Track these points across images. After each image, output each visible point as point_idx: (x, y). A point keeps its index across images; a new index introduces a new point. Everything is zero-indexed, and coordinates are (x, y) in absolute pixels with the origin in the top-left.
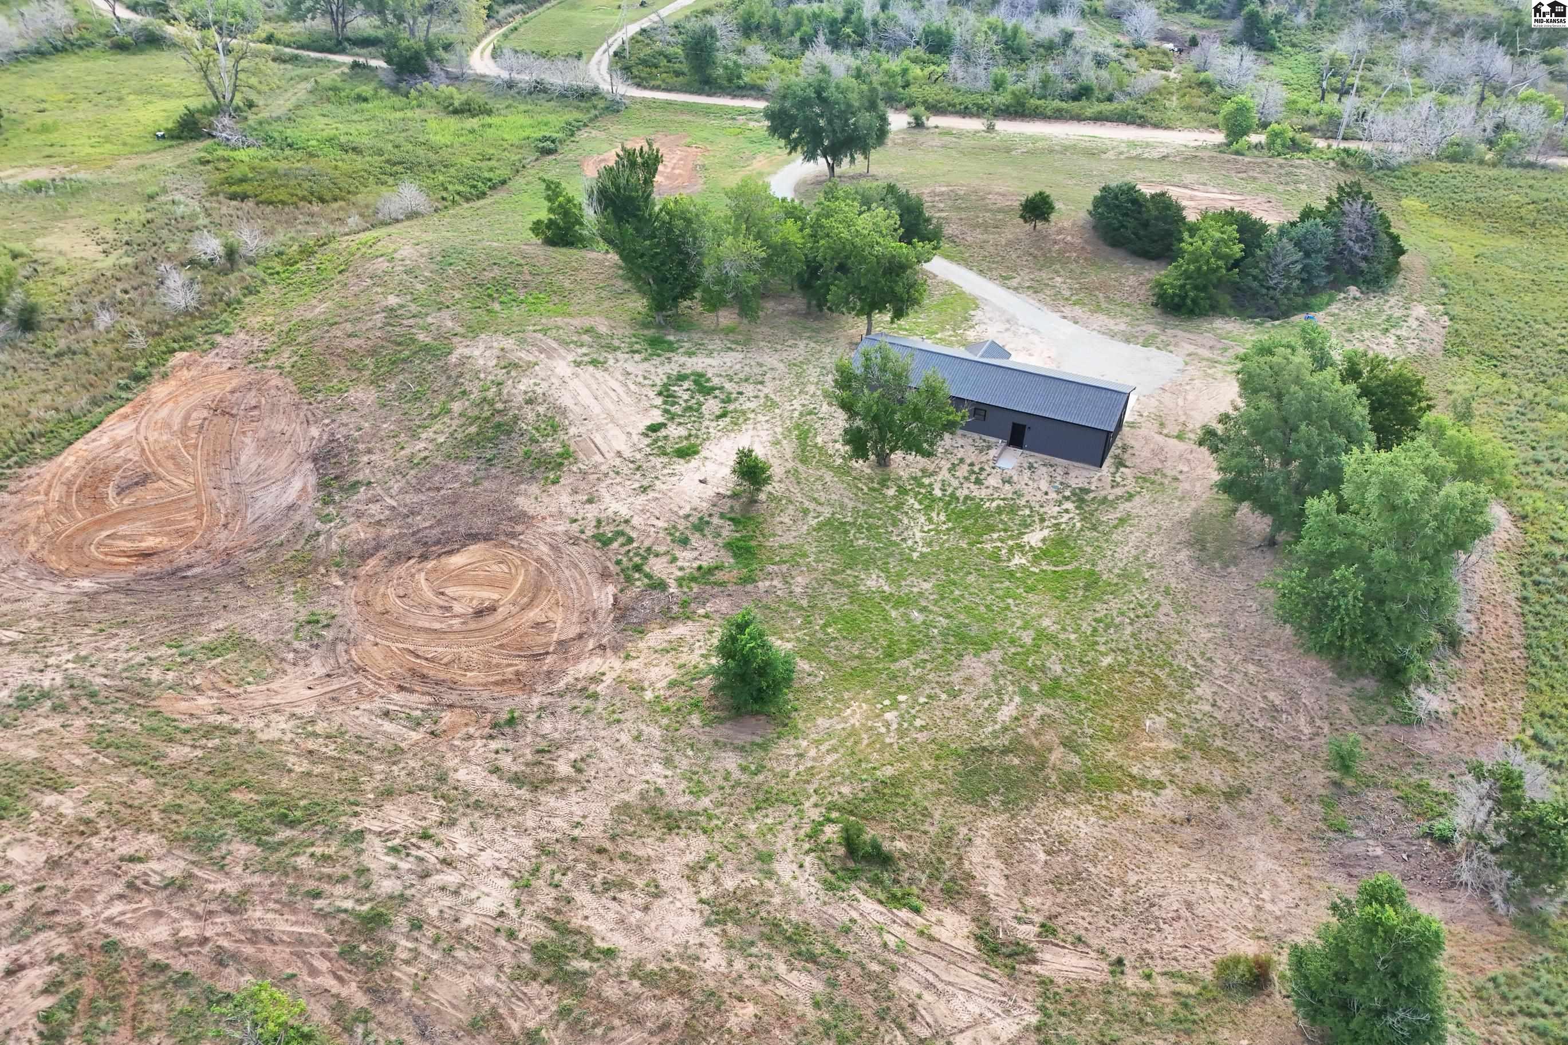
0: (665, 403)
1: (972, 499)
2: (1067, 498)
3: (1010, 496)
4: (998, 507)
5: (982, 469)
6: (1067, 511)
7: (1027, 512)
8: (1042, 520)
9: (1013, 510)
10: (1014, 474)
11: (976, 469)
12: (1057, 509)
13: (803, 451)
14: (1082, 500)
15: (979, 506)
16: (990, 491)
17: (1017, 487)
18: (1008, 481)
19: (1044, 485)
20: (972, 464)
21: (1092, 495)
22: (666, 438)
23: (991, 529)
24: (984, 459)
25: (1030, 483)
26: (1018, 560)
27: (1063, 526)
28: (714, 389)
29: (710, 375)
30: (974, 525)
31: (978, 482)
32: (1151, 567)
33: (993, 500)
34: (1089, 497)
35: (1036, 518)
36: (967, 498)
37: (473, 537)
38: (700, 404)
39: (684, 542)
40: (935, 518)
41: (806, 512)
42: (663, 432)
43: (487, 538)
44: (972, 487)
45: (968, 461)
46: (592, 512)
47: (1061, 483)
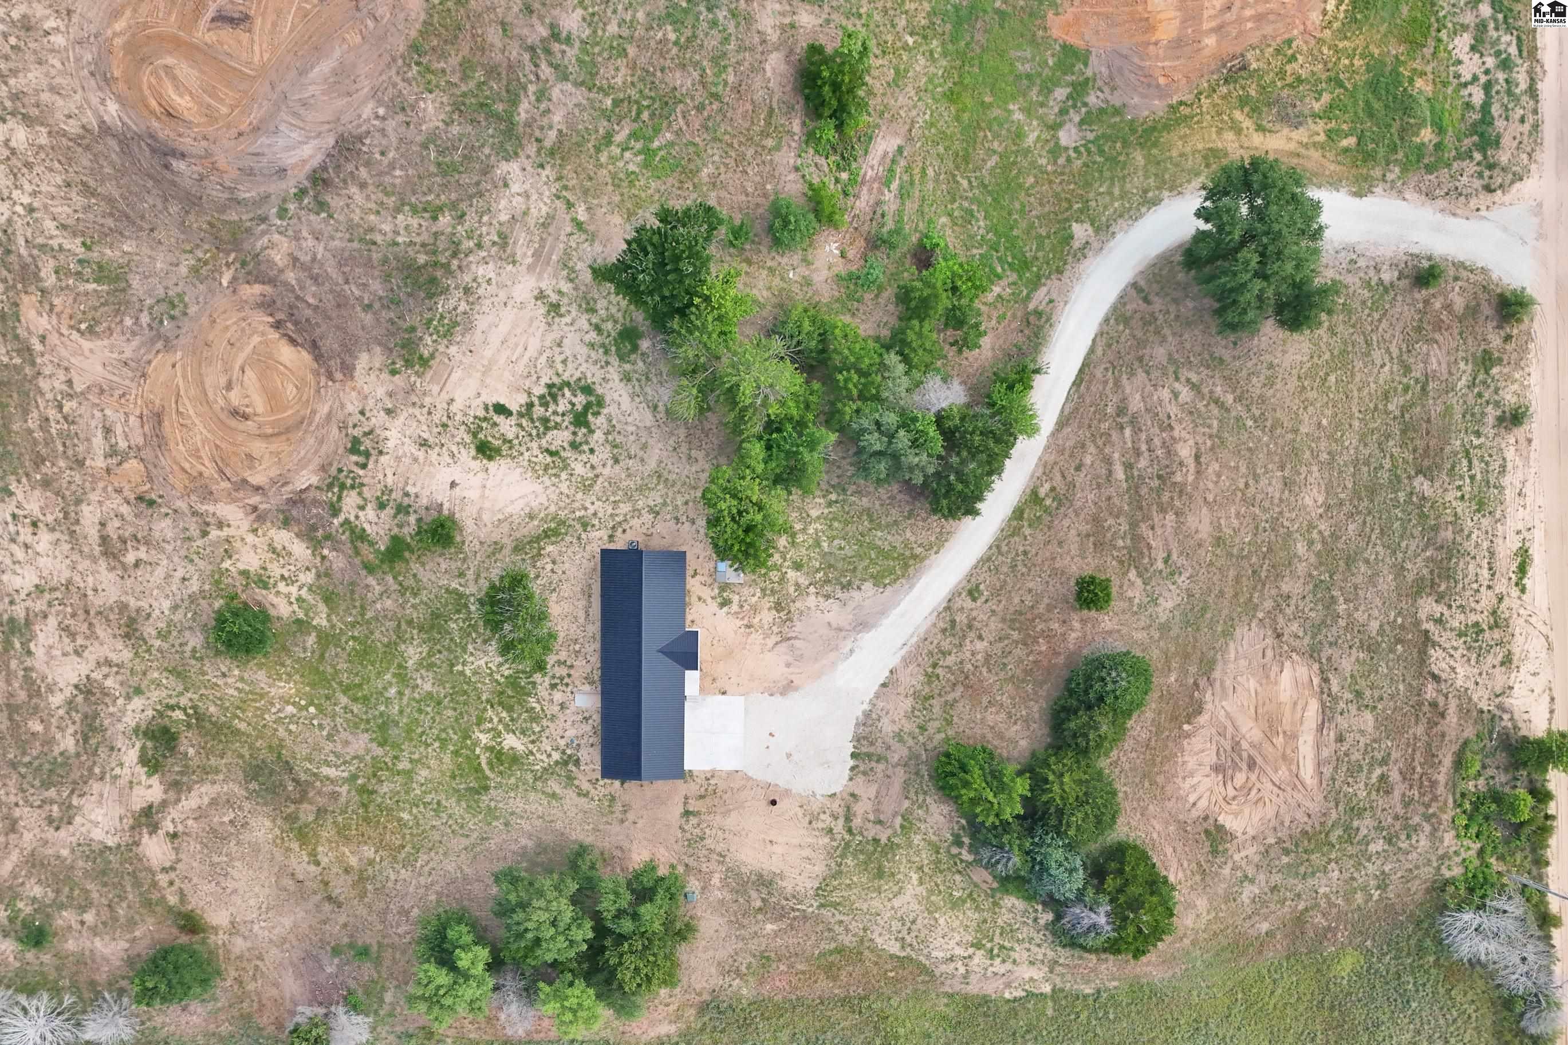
0: (542, 397)
1: (534, 688)
2: (564, 752)
3: (548, 713)
4: (533, 708)
5: (567, 685)
6: (549, 756)
7: (537, 729)
8: (533, 742)
9: (535, 718)
10: (572, 708)
11: (566, 680)
12: (549, 749)
13: (529, 543)
14: (566, 763)
15: (529, 695)
16: (547, 697)
17: (560, 715)
18: (563, 706)
19: (571, 733)
20: (569, 676)
21: (574, 769)
22: (495, 424)
23: (510, 709)
24: (577, 683)
25: (569, 723)
26: (484, 739)
27: (531, 758)
28: (587, 424)
29: (605, 411)
30: (509, 697)
31: (553, 686)
32: (506, 824)
33: (538, 702)
34: (571, 767)
35: (533, 737)
36: (534, 683)
37: (314, 347)
38: (557, 426)
39: (382, 506)
40: (503, 668)
41: (461, 575)
42: (499, 419)
43: (318, 357)
44: (546, 684)
45: (572, 672)
46: (379, 419)
47: (579, 745)
